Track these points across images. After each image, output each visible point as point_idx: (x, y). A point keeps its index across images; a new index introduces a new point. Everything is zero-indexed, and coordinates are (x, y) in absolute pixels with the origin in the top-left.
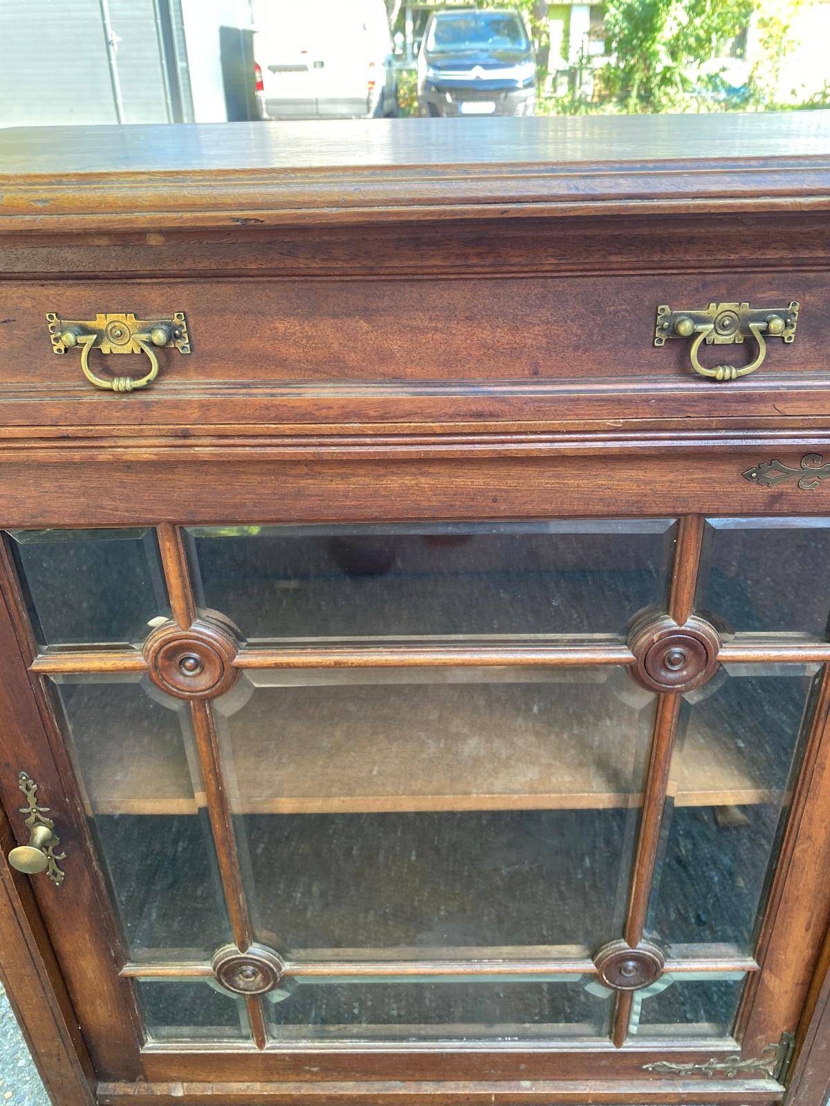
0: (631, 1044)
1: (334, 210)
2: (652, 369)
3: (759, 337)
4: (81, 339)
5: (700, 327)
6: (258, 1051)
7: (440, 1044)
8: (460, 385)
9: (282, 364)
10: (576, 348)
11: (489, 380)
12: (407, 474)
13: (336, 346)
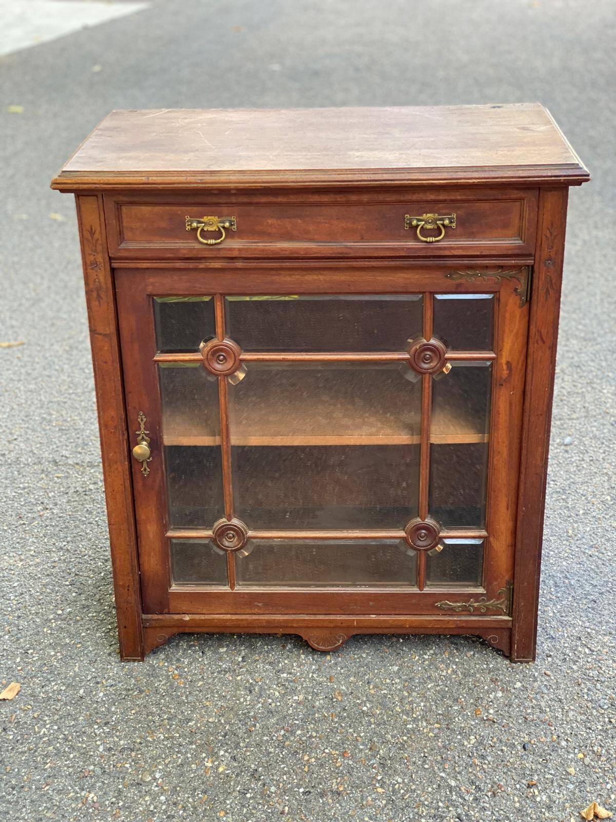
0: (427, 589)
1: (293, 184)
2: (405, 237)
3: (441, 226)
4: (199, 225)
5: (419, 223)
6: (231, 591)
7: (327, 589)
8: (335, 242)
9: (269, 234)
10: (377, 230)
11: (345, 242)
12: (315, 274)
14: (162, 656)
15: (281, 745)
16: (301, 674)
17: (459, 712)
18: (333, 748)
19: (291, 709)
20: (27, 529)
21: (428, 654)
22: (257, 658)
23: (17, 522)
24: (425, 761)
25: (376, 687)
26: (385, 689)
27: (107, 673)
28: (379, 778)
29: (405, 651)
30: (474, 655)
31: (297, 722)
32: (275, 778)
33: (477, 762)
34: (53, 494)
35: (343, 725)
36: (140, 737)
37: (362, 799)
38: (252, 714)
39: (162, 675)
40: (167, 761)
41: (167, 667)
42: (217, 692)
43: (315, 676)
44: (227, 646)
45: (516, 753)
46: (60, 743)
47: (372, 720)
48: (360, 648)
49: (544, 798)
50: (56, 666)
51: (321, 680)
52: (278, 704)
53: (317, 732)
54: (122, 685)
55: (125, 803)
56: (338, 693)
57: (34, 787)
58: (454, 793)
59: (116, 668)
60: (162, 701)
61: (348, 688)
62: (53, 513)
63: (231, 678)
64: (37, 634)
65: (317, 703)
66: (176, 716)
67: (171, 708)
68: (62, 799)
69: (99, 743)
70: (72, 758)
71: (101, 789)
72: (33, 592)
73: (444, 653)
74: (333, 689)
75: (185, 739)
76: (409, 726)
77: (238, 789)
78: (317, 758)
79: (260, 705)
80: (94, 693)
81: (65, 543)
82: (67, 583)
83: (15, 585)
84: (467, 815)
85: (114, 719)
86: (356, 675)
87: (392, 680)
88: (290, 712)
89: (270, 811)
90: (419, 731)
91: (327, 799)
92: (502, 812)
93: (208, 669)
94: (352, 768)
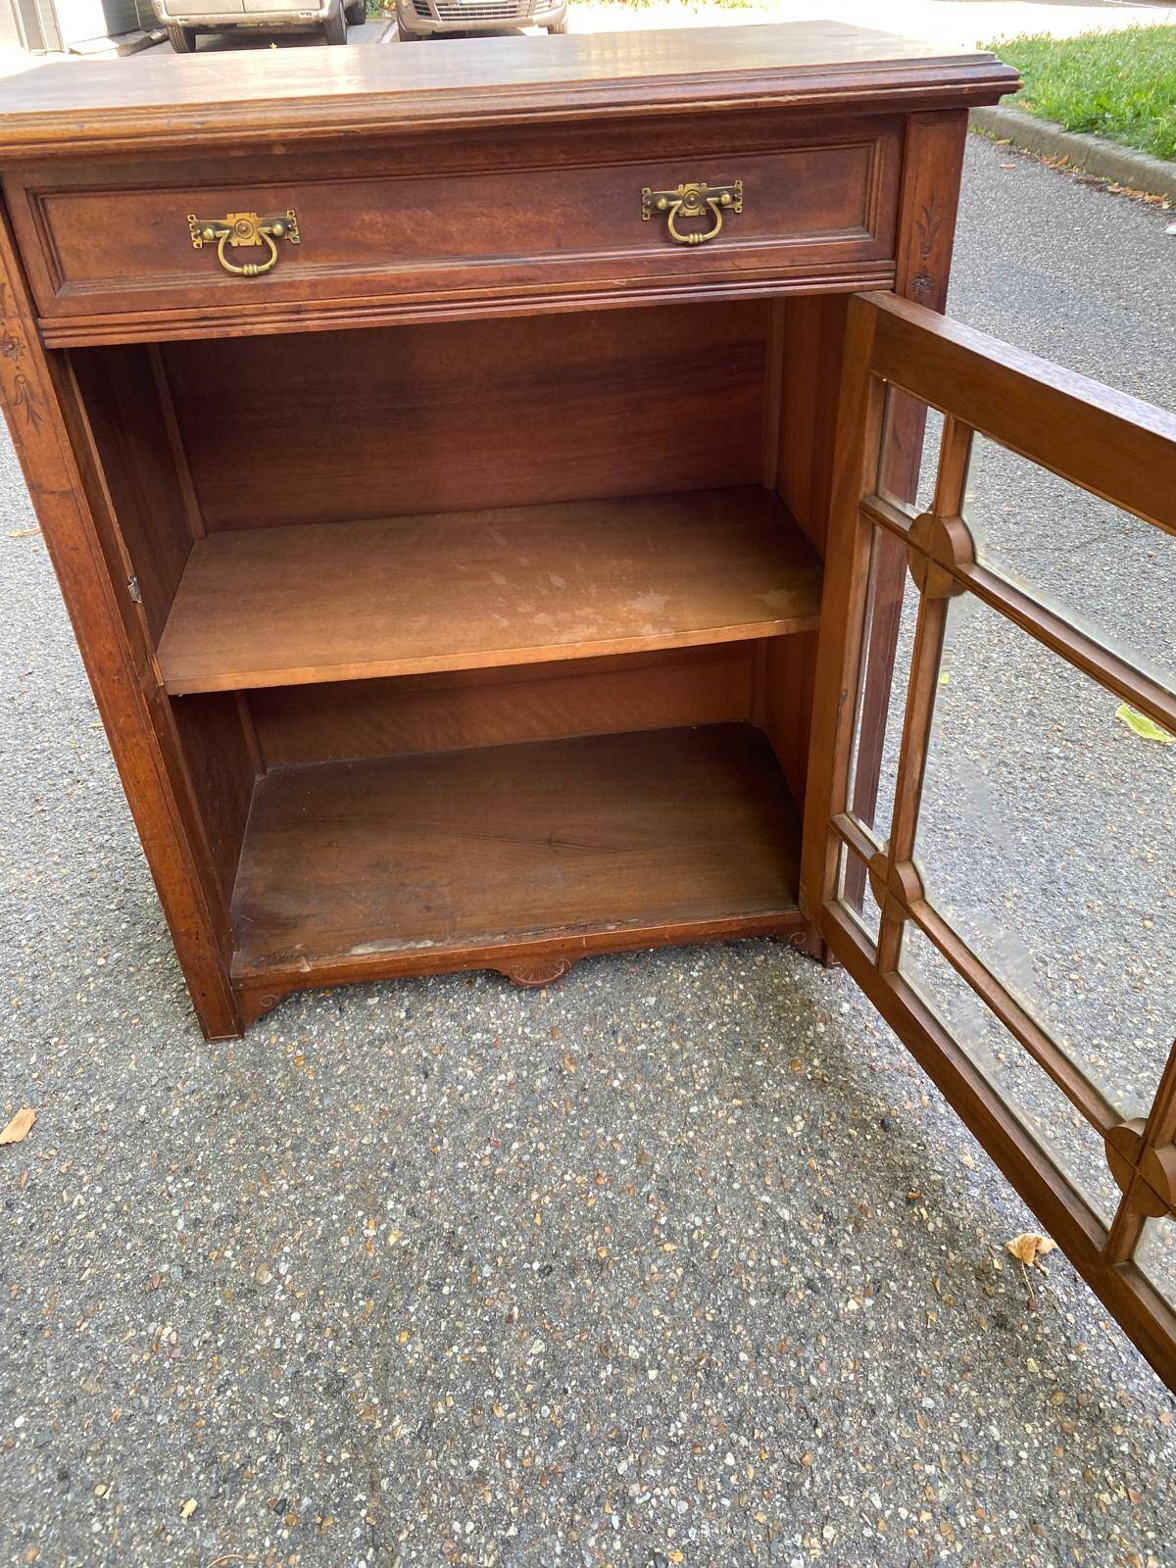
2: (640, 239)
3: (715, 209)
4: (218, 234)
5: (673, 203)
8: (504, 257)
10: (587, 224)
11: (526, 252)
13: (409, 231)
14: (274, 1025)
15: (490, 1178)
16: (505, 1030)
17: (766, 1069)
18: (579, 1172)
19: (497, 1100)
20: (48, 818)
21: (697, 967)
22: (431, 1009)
23: (32, 808)
24: (730, 1176)
25: (627, 1039)
26: (642, 1042)
27: (182, 1068)
28: (663, 1221)
29: (660, 966)
30: (766, 960)
31: (509, 1126)
32: (487, 1245)
33: (814, 1163)
34: (87, 755)
35: (587, 1121)
36: (247, 1191)
37: (642, 1271)
38: (433, 1120)
39: (277, 1061)
40: (297, 1236)
41: (284, 1044)
42: (371, 1082)
43: (527, 1030)
44: (380, 992)
45: (874, 1138)
46: (106, 1221)
47: (632, 1105)
48: (591, 971)
49: (939, 1221)
50: (97, 1064)
51: (538, 1036)
52: (475, 1092)
53: (545, 1140)
54: (211, 1089)
55: (229, 1337)
56: (569, 1060)
57: (61, 1325)
58: (792, 1235)
59: (199, 1057)
60: (281, 1112)
61: (583, 1048)
62: (88, 788)
63: (391, 1053)
64: (65, 1005)
65: (538, 1083)
66: (306, 1140)
67: (296, 1126)
68: (113, 1346)
69: (175, 1213)
70: (131, 1251)
71: (183, 1310)
72: (58, 927)
73: (721, 961)
74: (561, 1054)
75: (325, 1185)
76: (694, 1110)
77: (426, 1278)
78: (554, 1196)
79: (445, 1099)
80: (164, 1110)
81: (107, 837)
82: (113, 907)
83: (28, 919)
84: (823, 1278)
85: (200, 1159)
86: (592, 1019)
87: (650, 1024)
88: (496, 1107)
89: (486, 1318)
90: (710, 1115)
91: (582, 1279)
92: (878, 1264)
93: (351, 1039)
94: (615, 1206)
